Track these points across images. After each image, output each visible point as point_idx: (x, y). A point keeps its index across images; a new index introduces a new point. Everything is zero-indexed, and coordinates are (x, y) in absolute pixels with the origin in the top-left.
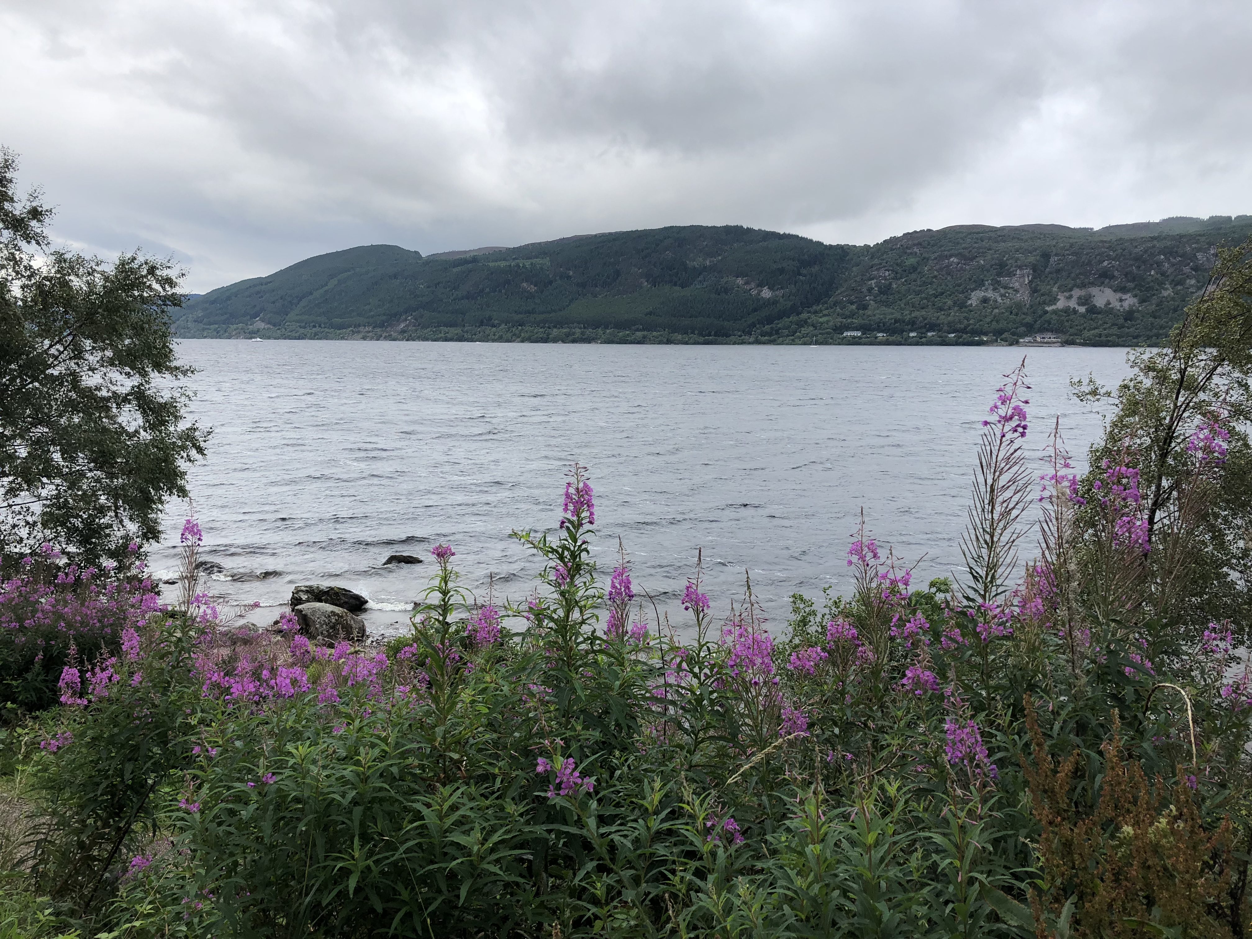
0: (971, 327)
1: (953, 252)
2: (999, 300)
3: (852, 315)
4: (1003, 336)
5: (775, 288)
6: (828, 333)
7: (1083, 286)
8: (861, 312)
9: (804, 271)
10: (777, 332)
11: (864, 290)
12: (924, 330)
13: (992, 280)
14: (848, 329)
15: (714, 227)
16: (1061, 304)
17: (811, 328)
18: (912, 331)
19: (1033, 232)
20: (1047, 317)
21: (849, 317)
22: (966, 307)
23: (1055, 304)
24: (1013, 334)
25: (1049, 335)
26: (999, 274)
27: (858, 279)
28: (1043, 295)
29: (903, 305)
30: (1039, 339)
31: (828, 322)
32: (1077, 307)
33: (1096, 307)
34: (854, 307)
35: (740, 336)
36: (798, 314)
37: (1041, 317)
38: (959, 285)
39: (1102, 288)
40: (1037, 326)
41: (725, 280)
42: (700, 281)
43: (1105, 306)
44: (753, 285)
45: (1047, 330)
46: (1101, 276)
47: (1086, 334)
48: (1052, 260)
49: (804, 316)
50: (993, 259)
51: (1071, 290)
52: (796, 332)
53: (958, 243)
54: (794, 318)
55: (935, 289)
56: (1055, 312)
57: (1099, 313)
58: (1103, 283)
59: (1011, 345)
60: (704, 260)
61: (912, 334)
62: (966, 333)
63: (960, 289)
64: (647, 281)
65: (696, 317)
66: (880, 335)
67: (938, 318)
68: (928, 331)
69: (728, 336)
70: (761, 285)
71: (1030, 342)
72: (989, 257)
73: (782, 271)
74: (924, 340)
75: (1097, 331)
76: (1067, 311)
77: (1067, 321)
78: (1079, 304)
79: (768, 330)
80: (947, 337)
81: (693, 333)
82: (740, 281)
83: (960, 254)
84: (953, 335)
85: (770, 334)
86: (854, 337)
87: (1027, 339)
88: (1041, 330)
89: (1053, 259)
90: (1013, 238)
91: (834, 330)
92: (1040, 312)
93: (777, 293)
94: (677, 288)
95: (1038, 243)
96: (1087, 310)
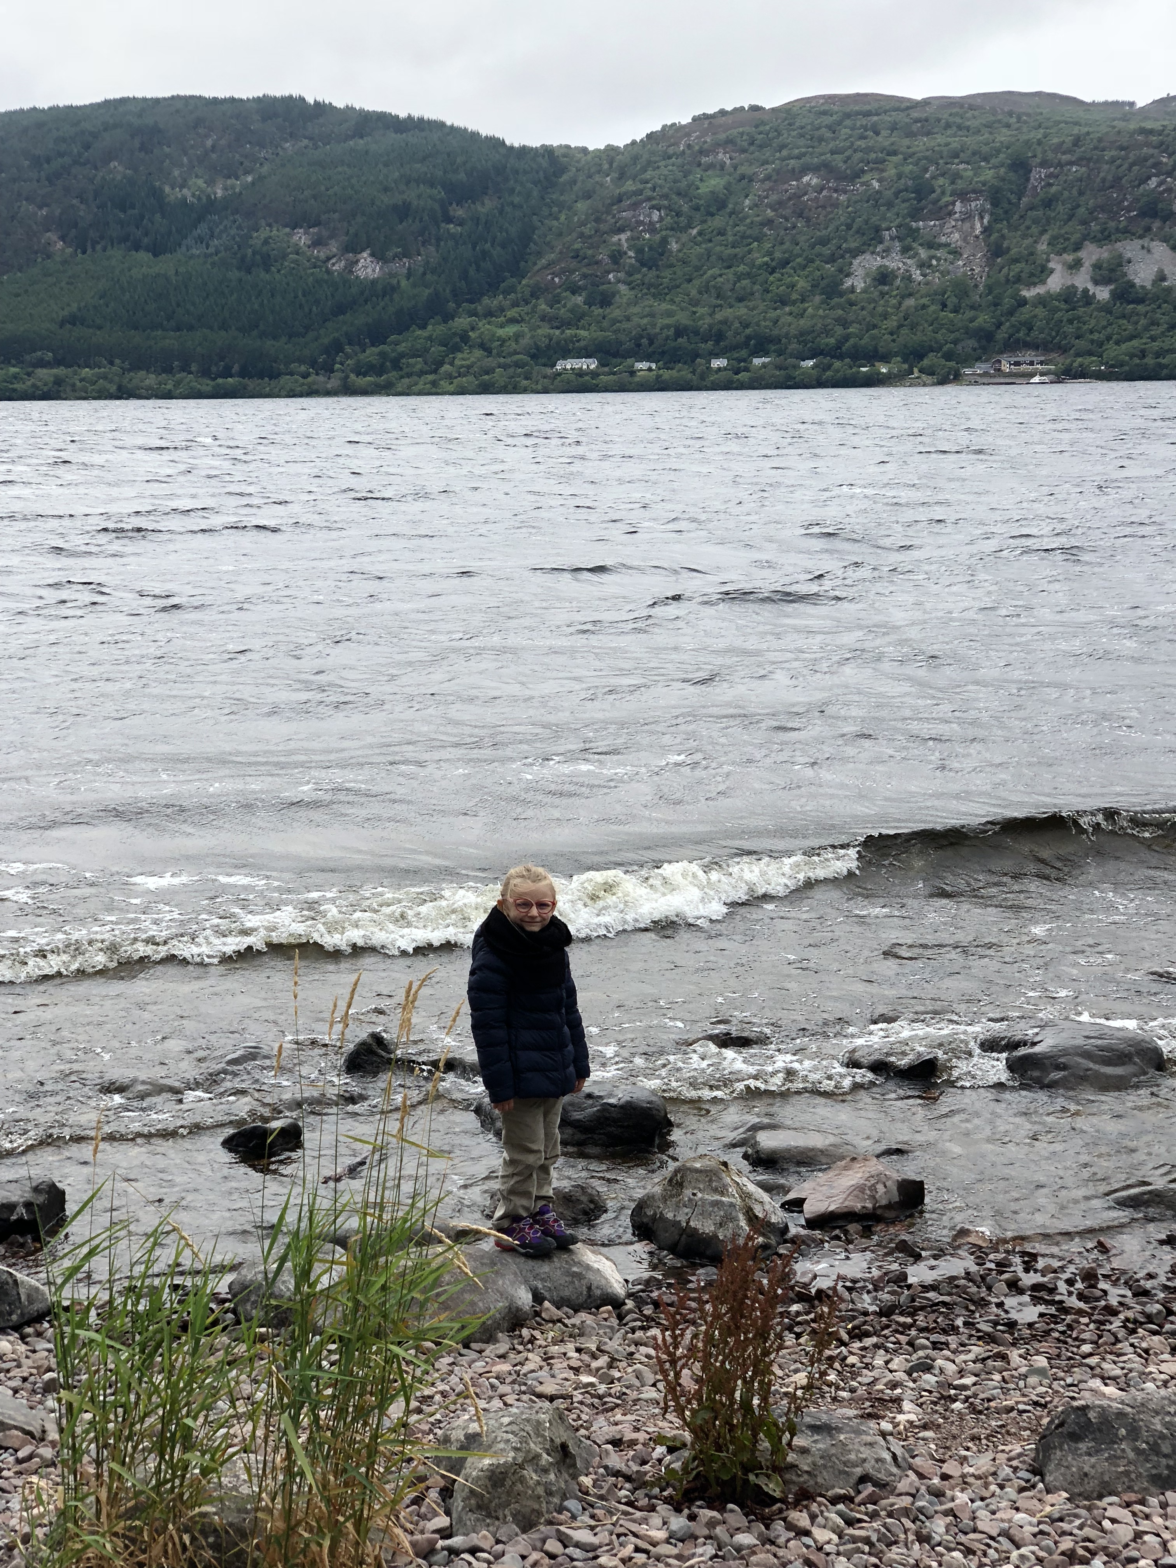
0: (852, 341)
1: (807, 159)
2: (917, 275)
3: (576, 319)
4: (926, 362)
5: (389, 254)
6: (517, 365)
7: (1104, 238)
8: (597, 311)
9: (459, 212)
10: (396, 365)
11: (603, 256)
12: (744, 353)
13: (899, 227)
14: (566, 354)
15: (232, 100)
16: (1055, 283)
17: (478, 353)
18: (717, 356)
19: (993, 112)
20: (1025, 313)
21: (568, 324)
22: (841, 294)
23: (1043, 282)
24: (948, 356)
25: (1029, 355)
26: (915, 214)
27: (587, 230)
28: (1016, 261)
29: (694, 293)
30: (1006, 367)
31: (517, 337)
32: (1092, 288)
33: (1133, 285)
34: (579, 299)
35: (305, 376)
36: (448, 317)
37: (1011, 313)
38: (824, 242)
39: (1146, 242)
40: (1001, 335)
41: (264, 233)
42: (201, 239)
43: (1154, 283)
44: (334, 247)
45: (1028, 346)
46: (1143, 214)
47: (1112, 351)
48: (1034, 175)
49: (462, 322)
50: (900, 176)
51: (1077, 247)
52: (441, 364)
53: (821, 139)
54: (434, 329)
55: (770, 253)
56: (1042, 301)
57: (1140, 301)
58: (1148, 229)
59: (942, 382)
60: (211, 182)
61: (716, 363)
62: (841, 357)
63: (826, 251)
64: (63, 238)
65: (191, 328)
66: (642, 365)
67: (776, 322)
68: (756, 353)
69: (274, 375)
70: (352, 248)
71: (986, 374)
72: (891, 172)
73: (403, 211)
74: (743, 376)
75: (1135, 343)
76: (1068, 296)
77: (1070, 322)
78: (1096, 283)
79: (374, 360)
80: (796, 367)
81: (185, 368)
82: (301, 238)
83: (826, 165)
84: (811, 363)
85: (380, 370)
86: (580, 373)
87: (980, 368)
88: (1012, 346)
89: (1038, 174)
90: (948, 126)
91: (533, 357)
92: (1007, 302)
93: (395, 266)
94: (143, 256)
95: (1003, 136)
96: (1113, 293)
